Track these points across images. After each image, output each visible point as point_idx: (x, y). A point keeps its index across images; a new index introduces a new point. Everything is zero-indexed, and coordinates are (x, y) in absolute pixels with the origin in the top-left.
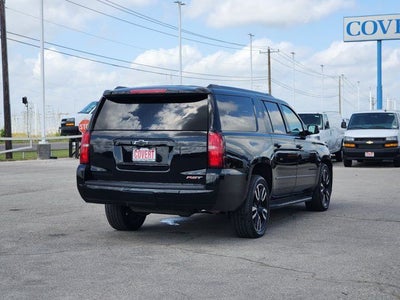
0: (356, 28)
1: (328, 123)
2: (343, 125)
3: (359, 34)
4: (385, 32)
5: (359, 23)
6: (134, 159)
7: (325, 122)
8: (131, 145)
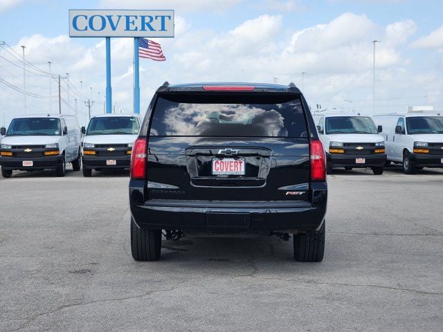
0: (83, 23)
1: (66, 128)
2: (83, 130)
3: (86, 29)
4: (114, 28)
5: (86, 17)
6: (214, 171)
7: (63, 126)
8: (211, 154)
